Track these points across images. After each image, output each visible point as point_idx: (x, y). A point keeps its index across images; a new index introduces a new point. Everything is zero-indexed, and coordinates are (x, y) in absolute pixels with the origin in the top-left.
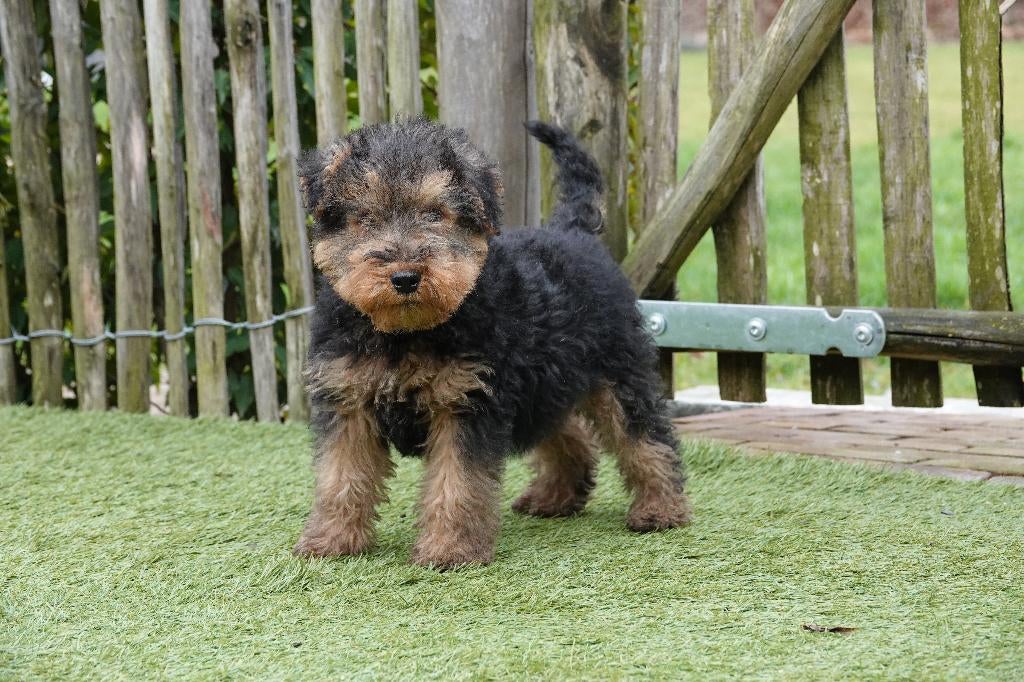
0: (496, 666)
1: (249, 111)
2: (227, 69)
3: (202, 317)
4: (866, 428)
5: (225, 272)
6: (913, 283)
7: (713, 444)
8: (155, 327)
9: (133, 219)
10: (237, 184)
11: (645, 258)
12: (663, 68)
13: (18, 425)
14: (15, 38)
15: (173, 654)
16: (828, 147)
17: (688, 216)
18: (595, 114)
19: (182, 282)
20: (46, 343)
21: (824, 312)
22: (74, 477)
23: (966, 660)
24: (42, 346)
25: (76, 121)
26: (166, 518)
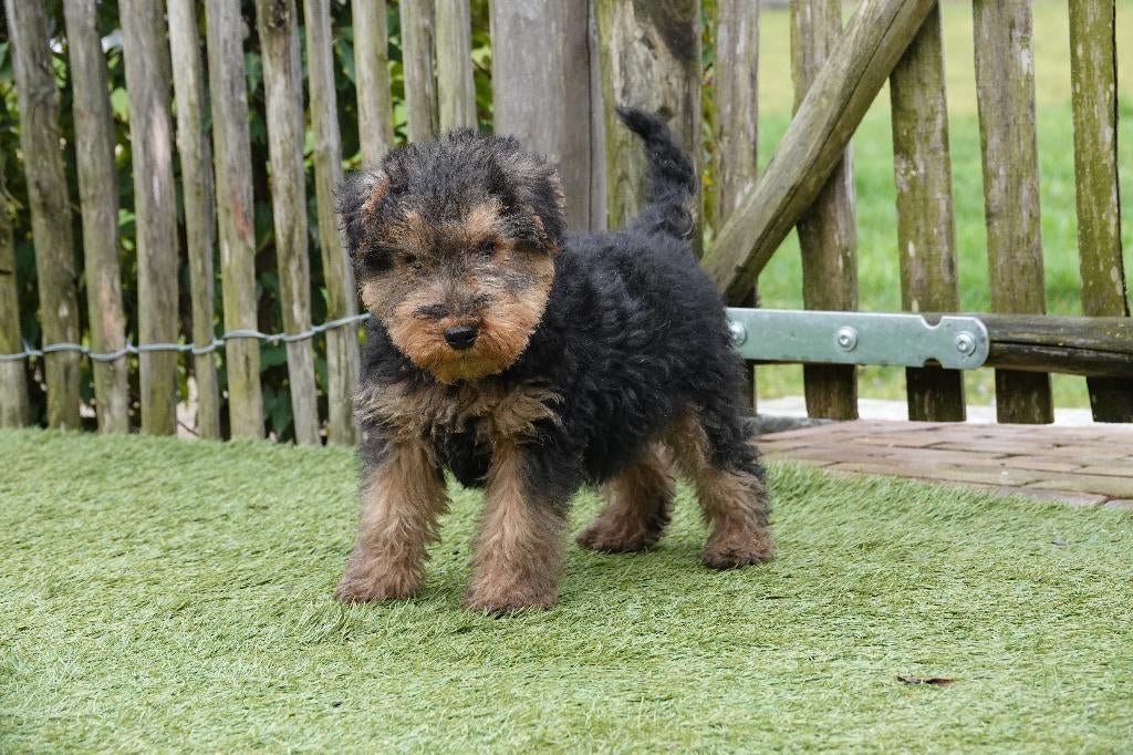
0: (556, 728)
1: (283, 99)
2: (259, 53)
3: (233, 329)
4: (969, 444)
5: (258, 276)
6: (1020, 286)
7: (799, 467)
8: (183, 338)
9: (156, 220)
10: (270, 179)
11: (723, 260)
12: (740, 48)
13: (30, 450)
14: (23, 19)
15: (198, 716)
16: (924, 135)
17: (770, 214)
18: (666, 101)
19: (211, 289)
20: (62, 358)
21: (921, 319)
22: (92, 511)
23: (1076, 715)
24: (57, 362)
25: (92, 111)
26: (194, 558)
